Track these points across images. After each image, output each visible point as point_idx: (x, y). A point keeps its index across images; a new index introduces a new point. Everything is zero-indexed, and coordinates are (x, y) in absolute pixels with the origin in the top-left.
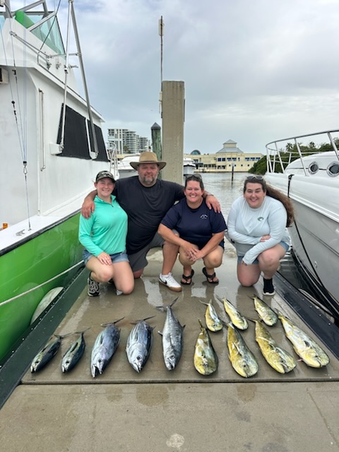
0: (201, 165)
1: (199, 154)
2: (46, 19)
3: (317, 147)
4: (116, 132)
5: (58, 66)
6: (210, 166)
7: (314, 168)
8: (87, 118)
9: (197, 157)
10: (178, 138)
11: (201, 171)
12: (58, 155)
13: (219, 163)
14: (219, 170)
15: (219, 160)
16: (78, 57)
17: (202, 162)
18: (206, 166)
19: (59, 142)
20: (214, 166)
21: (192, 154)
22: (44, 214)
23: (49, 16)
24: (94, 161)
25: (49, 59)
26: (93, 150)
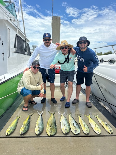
4: (35, 47)
5: (14, 21)
8: (25, 40)
10: (58, 37)
12: (14, 52)
16: (22, 18)
19: (15, 47)
22: (9, 73)
23: (12, 3)
24: (26, 55)
25: (11, 18)
26: (26, 51)
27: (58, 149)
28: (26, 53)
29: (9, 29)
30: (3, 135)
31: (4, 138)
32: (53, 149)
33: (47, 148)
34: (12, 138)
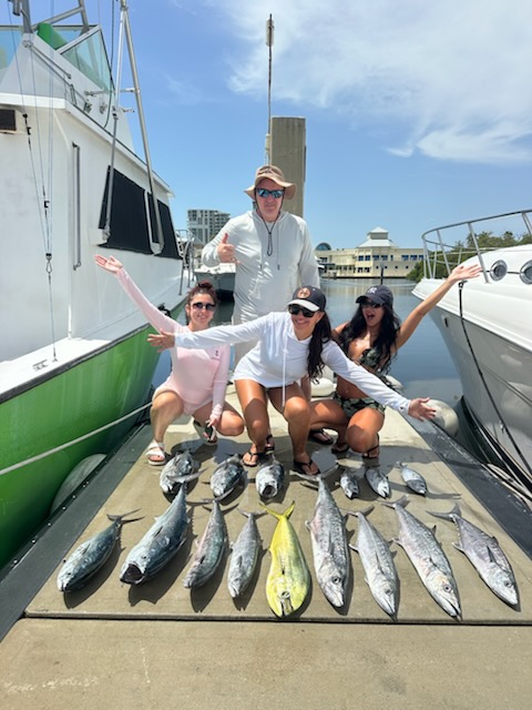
0: (332, 267)
1: (329, 248)
2: (85, 36)
3: (516, 239)
4: (199, 215)
5: (102, 109)
6: (345, 268)
7: (500, 271)
8: (148, 190)
9: (325, 254)
11: (332, 275)
12: (100, 246)
13: (359, 264)
14: (360, 275)
15: (361, 258)
17: (333, 262)
18: (340, 268)
19: (102, 226)
20: (352, 268)
21: (318, 249)
23: (91, 32)
24: (157, 258)
25: (89, 97)
26: (156, 240)
27: (281, 673)
28: (156, 248)
29: (74, 146)
30: (47, 607)
31: (52, 621)
32: (259, 674)
33: (234, 668)
34: (86, 621)
